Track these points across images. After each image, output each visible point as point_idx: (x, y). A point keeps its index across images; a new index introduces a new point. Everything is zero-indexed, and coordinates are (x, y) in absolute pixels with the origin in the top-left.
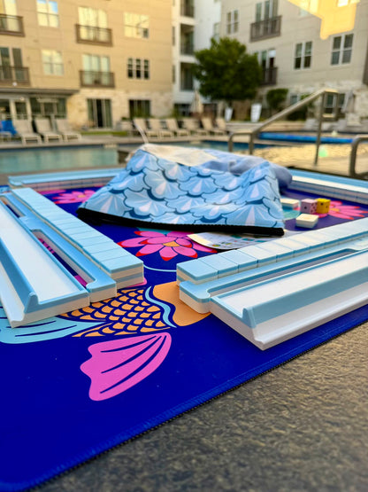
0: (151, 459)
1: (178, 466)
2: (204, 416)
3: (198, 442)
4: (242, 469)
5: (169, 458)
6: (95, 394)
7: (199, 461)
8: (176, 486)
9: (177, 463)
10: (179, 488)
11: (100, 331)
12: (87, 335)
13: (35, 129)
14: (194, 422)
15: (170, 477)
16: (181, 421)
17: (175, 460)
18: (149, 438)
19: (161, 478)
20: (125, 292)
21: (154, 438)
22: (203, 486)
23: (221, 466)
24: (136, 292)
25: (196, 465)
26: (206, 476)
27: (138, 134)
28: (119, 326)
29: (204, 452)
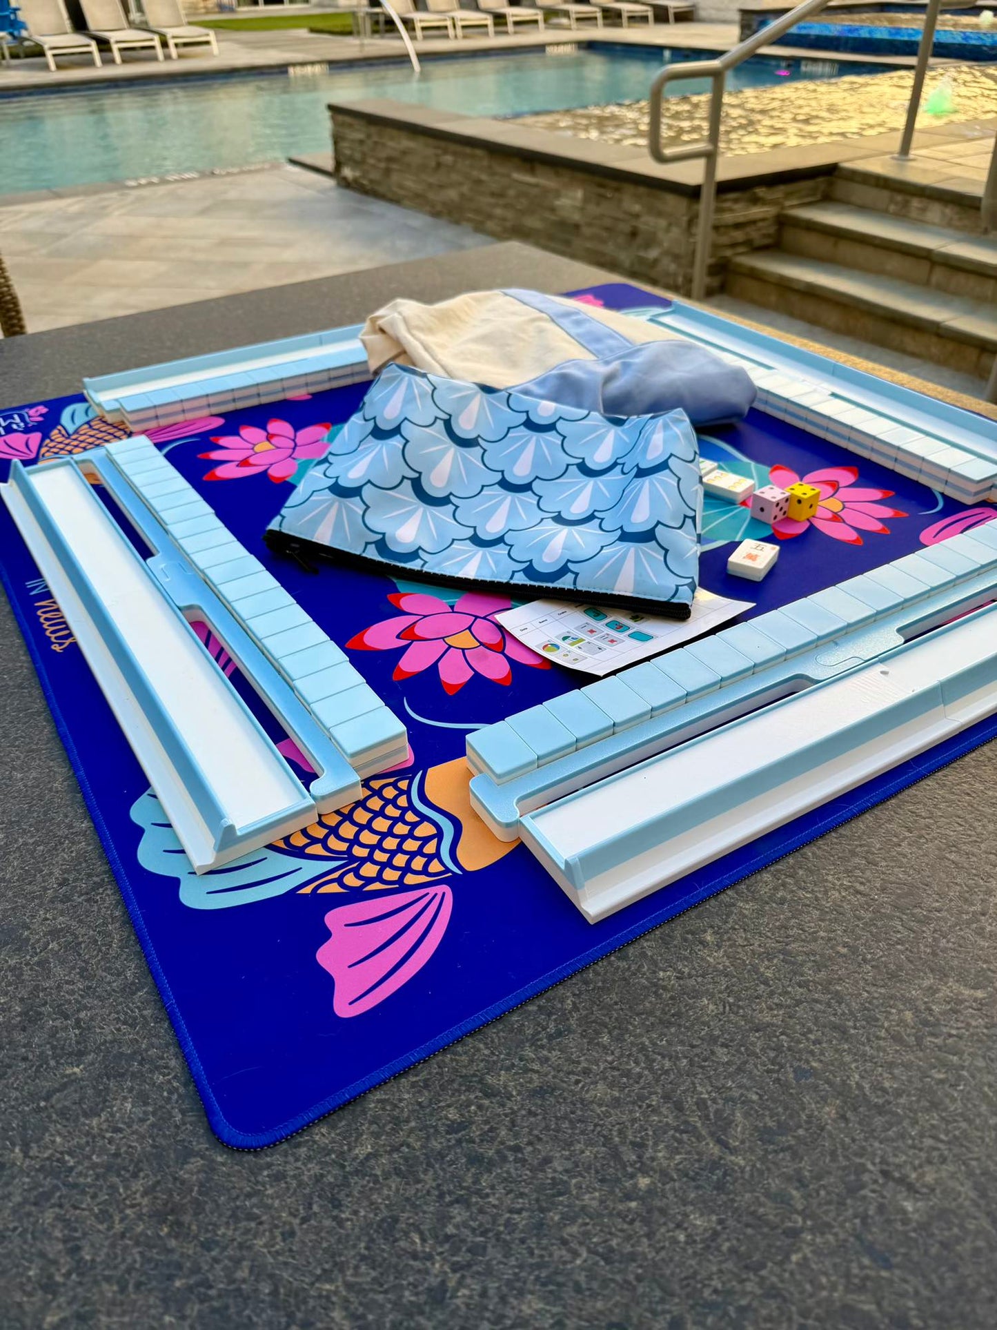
0: (419, 1104)
1: (453, 1114)
2: (492, 1041)
3: (481, 1081)
4: (532, 1119)
5: (442, 1104)
6: (344, 1008)
7: (480, 1107)
8: (449, 1140)
9: (452, 1110)
10: (453, 1142)
11: (339, 881)
12: (322, 890)
13: (79, 22)
14: (479, 1050)
15: (442, 1129)
16: (460, 1049)
17: (449, 1106)
18: (416, 1076)
19: (432, 1130)
20: (376, 784)
21: (424, 1075)
22: (482, 1141)
23: (506, 1115)
24: (394, 785)
25: (475, 1113)
26: (487, 1127)
27: (387, 26)
28: (369, 870)
29: (487, 1096)
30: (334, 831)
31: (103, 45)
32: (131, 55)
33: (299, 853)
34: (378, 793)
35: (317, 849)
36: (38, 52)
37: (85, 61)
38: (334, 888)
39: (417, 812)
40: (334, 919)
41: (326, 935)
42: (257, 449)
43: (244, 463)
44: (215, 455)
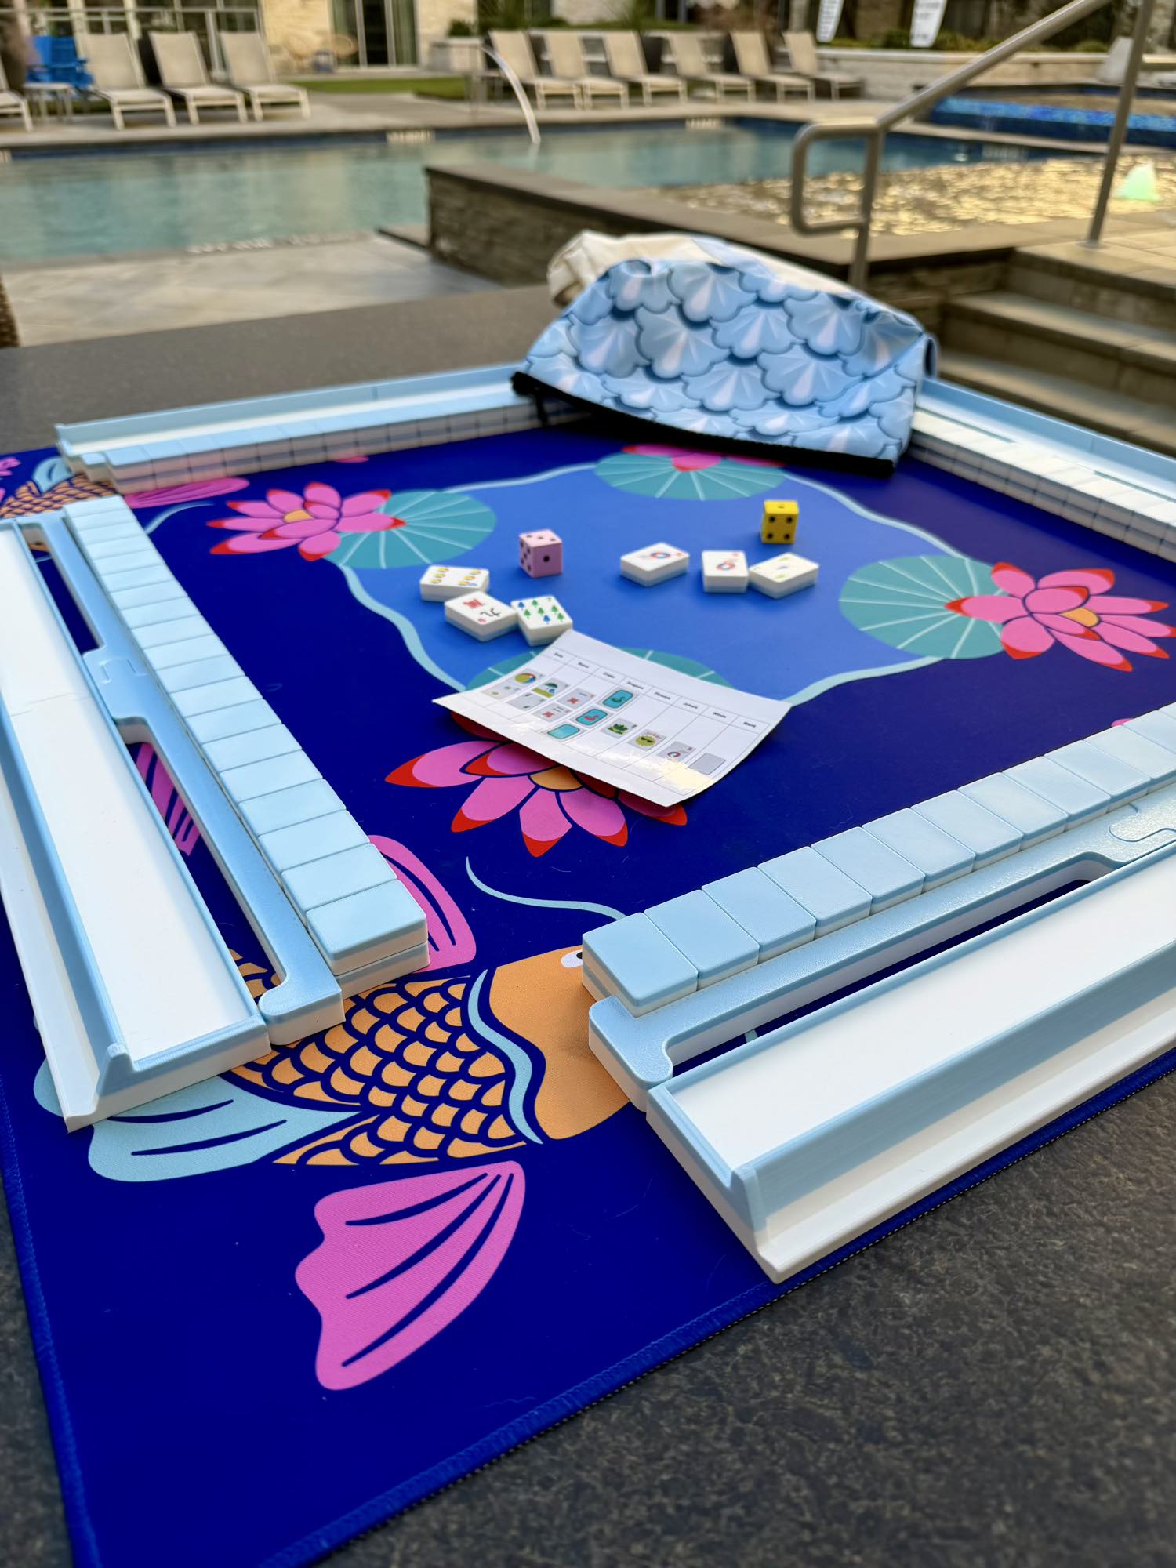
11: (344, 1146)
12: (314, 1161)
27: (504, 92)
28: (393, 1130)
30: (342, 1061)
31: (179, 101)
32: (208, 112)
33: (283, 1095)
34: (417, 1003)
35: (313, 1091)
36: (105, 108)
37: (156, 117)
38: (334, 1158)
39: (475, 1037)
40: (330, 1210)
41: (314, 1237)
42: (289, 518)
43: (269, 534)
44: (230, 524)
